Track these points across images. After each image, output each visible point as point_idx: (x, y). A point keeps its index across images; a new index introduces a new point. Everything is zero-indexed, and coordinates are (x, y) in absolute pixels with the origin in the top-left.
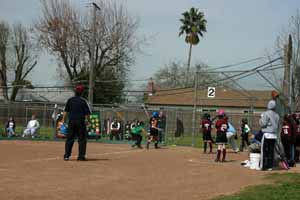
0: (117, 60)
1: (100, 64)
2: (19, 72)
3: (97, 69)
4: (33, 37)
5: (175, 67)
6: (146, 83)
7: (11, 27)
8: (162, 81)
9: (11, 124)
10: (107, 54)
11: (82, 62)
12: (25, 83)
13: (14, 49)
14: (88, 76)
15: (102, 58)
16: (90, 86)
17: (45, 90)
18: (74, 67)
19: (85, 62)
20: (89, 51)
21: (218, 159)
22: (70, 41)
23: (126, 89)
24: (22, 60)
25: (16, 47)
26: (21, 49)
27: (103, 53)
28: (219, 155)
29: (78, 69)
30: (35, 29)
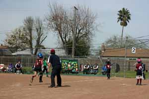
0: (86, 34)
1: (78, 37)
2: (38, 41)
3: (77, 39)
4: (45, 24)
5: (115, 38)
6: (101, 46)
7: (34, 19)
8: (109, 45)
10: (81, 31)
11: (69, 36)
12: (41, 46)
14: (72, 43)
15: (78, 34)
16: (73, 48)
18: (65, 38)
20: (72, 30)
21: (137, 84)
22: (63, 26)
23: (90, 49)
24: (40, 35)
25: (37, 29)
26: (39, 30)
27: (79, 31)
29: (67, 39)
30: (46, 20)
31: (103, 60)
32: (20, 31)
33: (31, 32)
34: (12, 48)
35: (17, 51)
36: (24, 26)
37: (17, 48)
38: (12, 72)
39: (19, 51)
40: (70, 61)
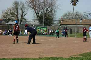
0: (51, 11)
1: (46, 13)
2: (22, 16)
4: (26, 5)
5: (69, 13)
6: (60, 18)
7: (19, 2)
8: (65, 17)
9: (20, 31)
10: (48, 9)
11: (41, 12)
12: (24, 19)
13: (20, 9)
14: (43, 16)
15: (47, 11)
16: (43, 20)
17: (30, 21)
20: (43, 9)
21: (84, 41)
22: (37, 6)
23: (54, 20)
24: (23, 12)
27: (47, 9)
28: (84, 39)
29: (40, 14)
31: (62, 27)
33: (17, 10)
34: (6, 20)
35: (9, 22)
36: (13, 6)
37: (9, 20)
40: (42, 27)
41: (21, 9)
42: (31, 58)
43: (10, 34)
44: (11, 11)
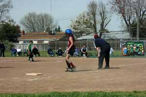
1: (142, 19)
2: (102, 25)
3: (141, 21)
4: (108, 8)
7: (98, 4)
10: (145, 13)
11: (133, 18)
12: (105, 30)
14: (136, 25)
15: (143, 15)
16: (138, 30)
17: (115, 33)
18: (129, 21)
19: (134, 18)
20: (136, 12)
22: (126, 8)
24: (103, 19)
25: (100, 13)
26: (103, 14)
27: (143, 13)
29: (131, 22)
30: (109, 4)
32: (84, 16)
33: (94, 16)
34: (77, 33)
35: (82, 35)
36: (88, 11)
37: (81, 33)
38: (78, 56)
39: (84, 35)
40: (135, 43)
41: (101, 15)
42: (119, 92)
43: (84, 55)
44: (85, 19)
